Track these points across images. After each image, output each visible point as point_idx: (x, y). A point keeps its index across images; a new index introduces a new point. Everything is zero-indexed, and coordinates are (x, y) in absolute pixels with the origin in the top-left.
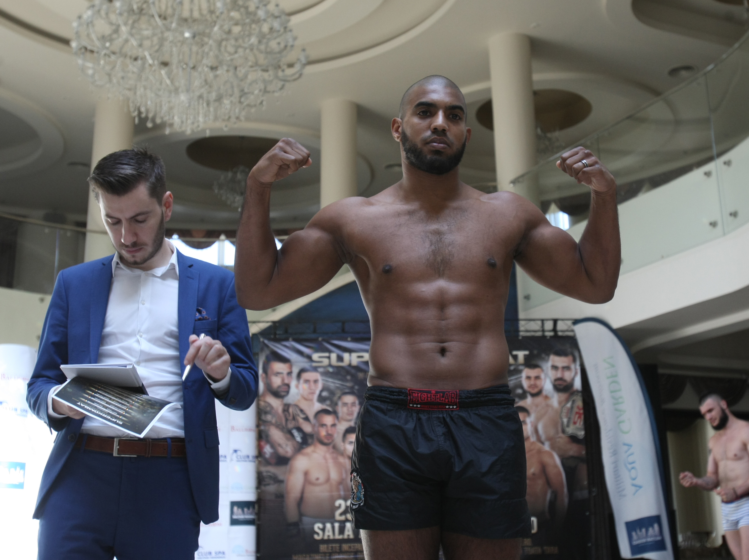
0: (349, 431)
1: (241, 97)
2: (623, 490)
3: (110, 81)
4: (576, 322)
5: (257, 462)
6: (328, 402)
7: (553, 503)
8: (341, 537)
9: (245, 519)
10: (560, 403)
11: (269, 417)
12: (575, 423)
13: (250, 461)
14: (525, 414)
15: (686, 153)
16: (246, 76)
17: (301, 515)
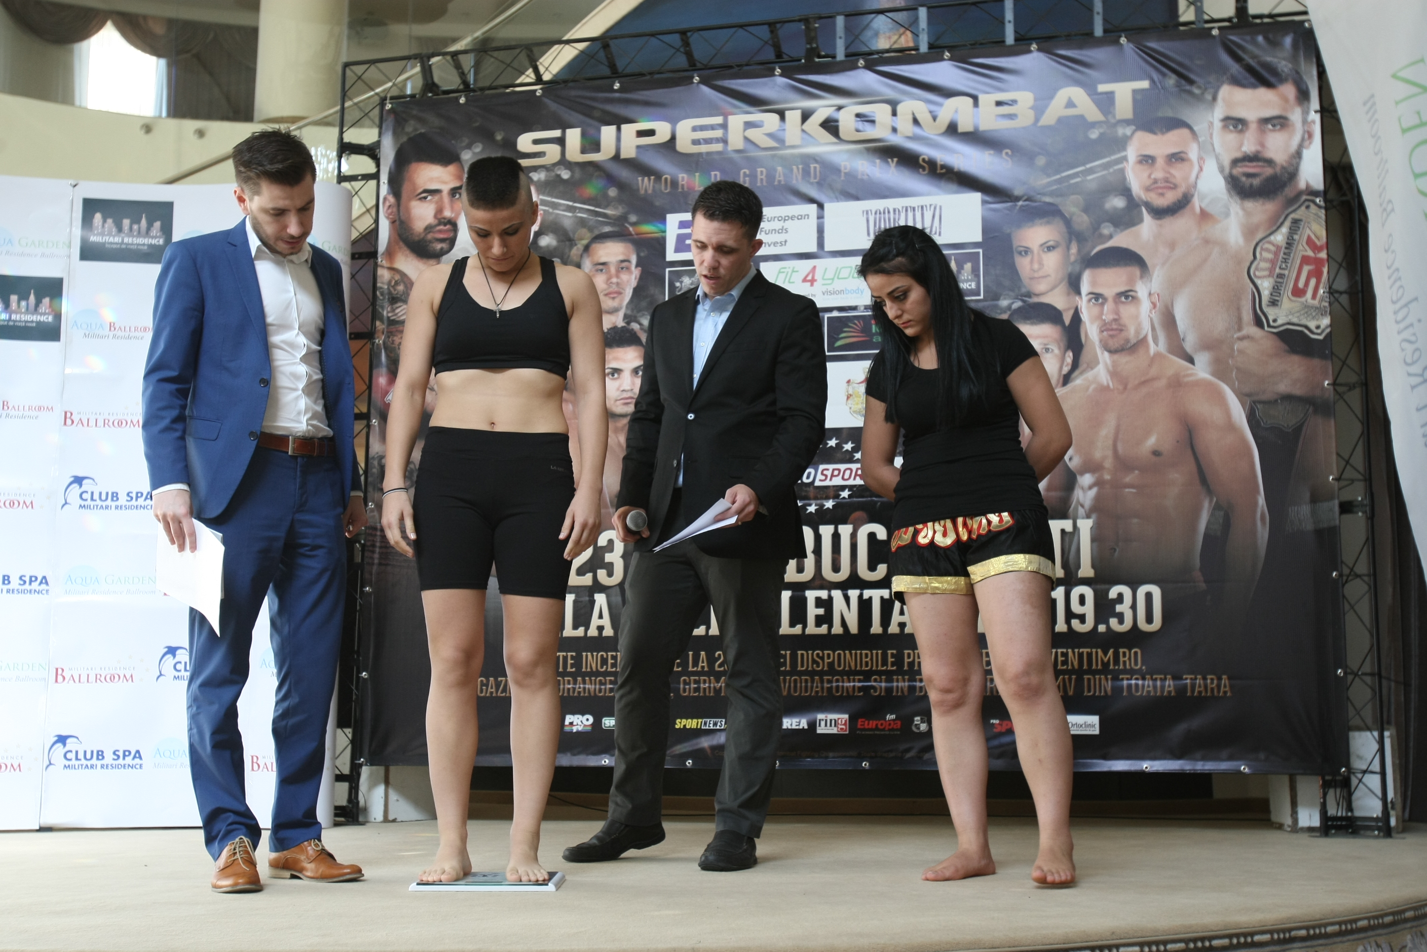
0: (613, 339)
8: (580, 632)
10: (1249, 231)
11: (401, 311)
12: (1298, 292)
14: (1136, 271)
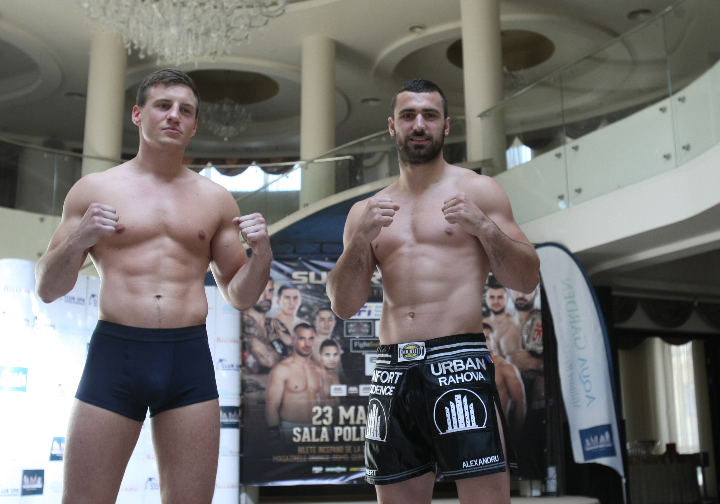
0: (327, 343)
1: (227, 31)
2: (578, 401)
3: (105, 14)
4: (537, 246)
5: (240, 371)
6: (307, 317)
7: (512, 412)
8: (317, 440)
9: (230, 422)
10: (521, 320)
11: (252, 330)
12: (534, 339)
13: (235, 370)
14: (489, 331)
15: (641, 92)
16: (232, 12)
17: (281, 419)
